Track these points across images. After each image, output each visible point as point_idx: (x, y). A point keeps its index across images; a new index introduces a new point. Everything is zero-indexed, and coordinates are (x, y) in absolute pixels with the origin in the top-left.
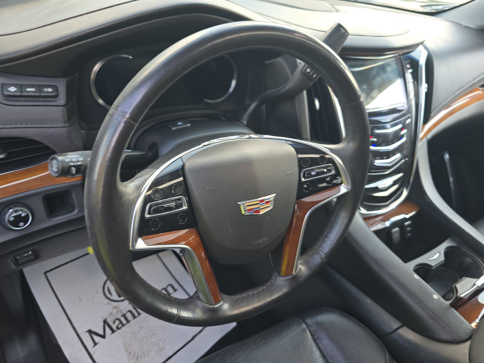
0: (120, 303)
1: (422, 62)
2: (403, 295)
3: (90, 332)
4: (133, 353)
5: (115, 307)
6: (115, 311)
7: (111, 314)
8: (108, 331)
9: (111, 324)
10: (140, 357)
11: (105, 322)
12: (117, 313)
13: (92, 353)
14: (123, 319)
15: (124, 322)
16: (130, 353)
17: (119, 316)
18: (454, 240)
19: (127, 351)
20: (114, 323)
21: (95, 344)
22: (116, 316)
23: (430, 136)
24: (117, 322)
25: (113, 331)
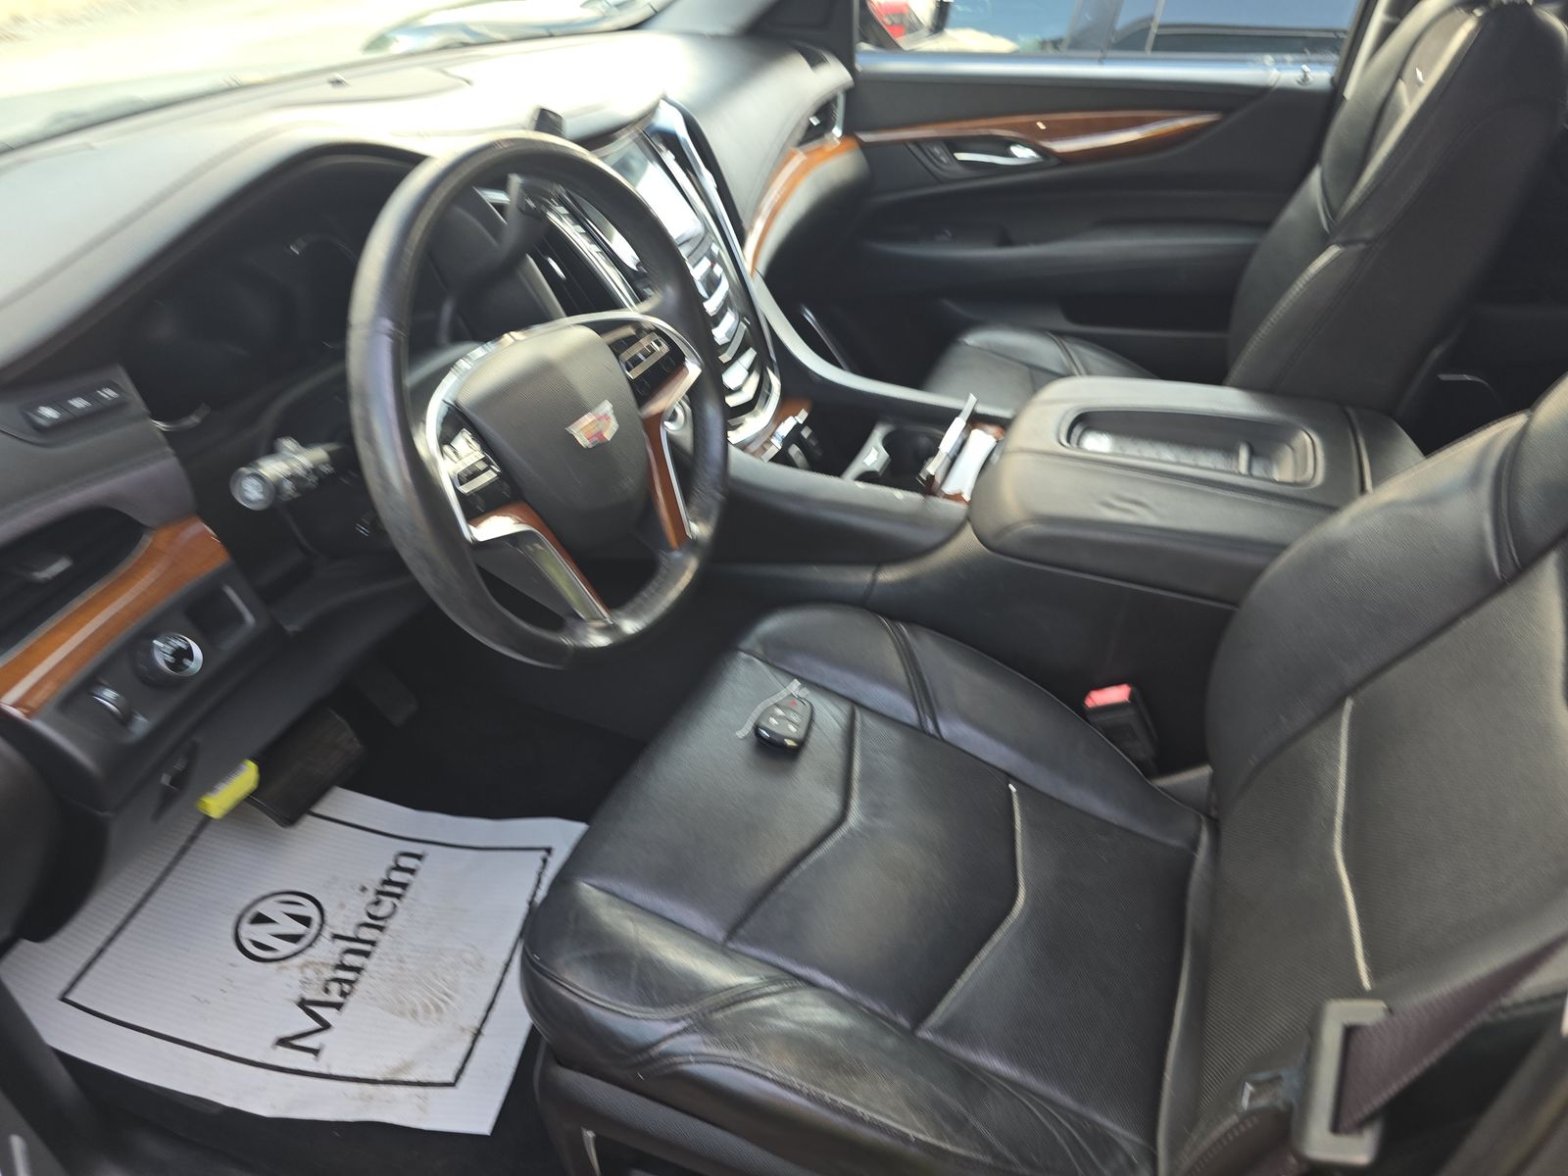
0: (311, 951)
1: (683, 133)
2: (855, 521)
3: (284, 1042)
4: (420, 1009)
5: (305, 965)
6: (310, 973)
7: (305, 983)
8: (325, 1013)
9: (323, 997)
10: (442, 1005)
11: (303, 1004)
12: (318, 972)
13: (324, 1070)
14: (342, 974)
15: (350, 976)
16: (414, 1013)
17: (329, 974)
18: (885, 421)
19: (402, 1014)
20: (327, 991)
21: (315, 1052)
22: (318, 979)
23: (762, 267)
24: (335, 987)
25: (338, 1006)
